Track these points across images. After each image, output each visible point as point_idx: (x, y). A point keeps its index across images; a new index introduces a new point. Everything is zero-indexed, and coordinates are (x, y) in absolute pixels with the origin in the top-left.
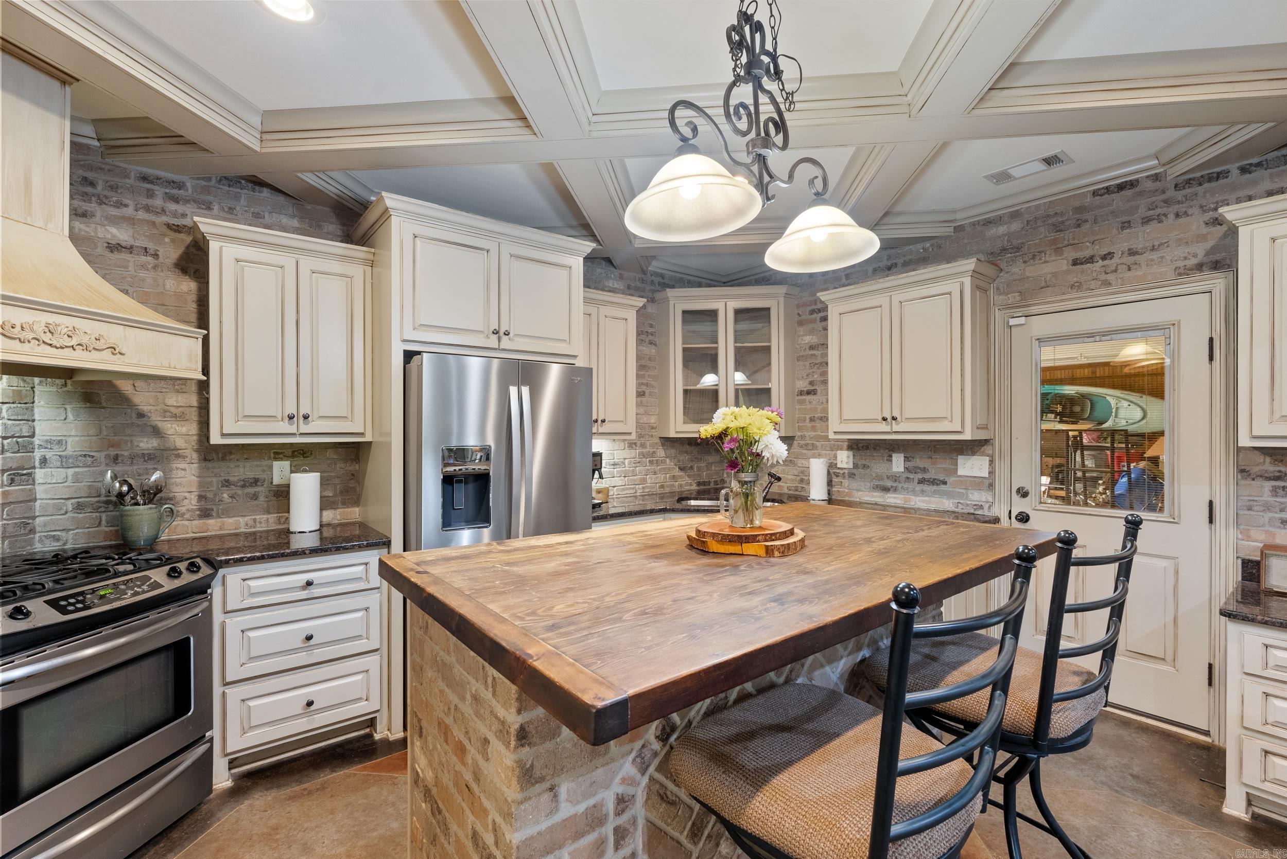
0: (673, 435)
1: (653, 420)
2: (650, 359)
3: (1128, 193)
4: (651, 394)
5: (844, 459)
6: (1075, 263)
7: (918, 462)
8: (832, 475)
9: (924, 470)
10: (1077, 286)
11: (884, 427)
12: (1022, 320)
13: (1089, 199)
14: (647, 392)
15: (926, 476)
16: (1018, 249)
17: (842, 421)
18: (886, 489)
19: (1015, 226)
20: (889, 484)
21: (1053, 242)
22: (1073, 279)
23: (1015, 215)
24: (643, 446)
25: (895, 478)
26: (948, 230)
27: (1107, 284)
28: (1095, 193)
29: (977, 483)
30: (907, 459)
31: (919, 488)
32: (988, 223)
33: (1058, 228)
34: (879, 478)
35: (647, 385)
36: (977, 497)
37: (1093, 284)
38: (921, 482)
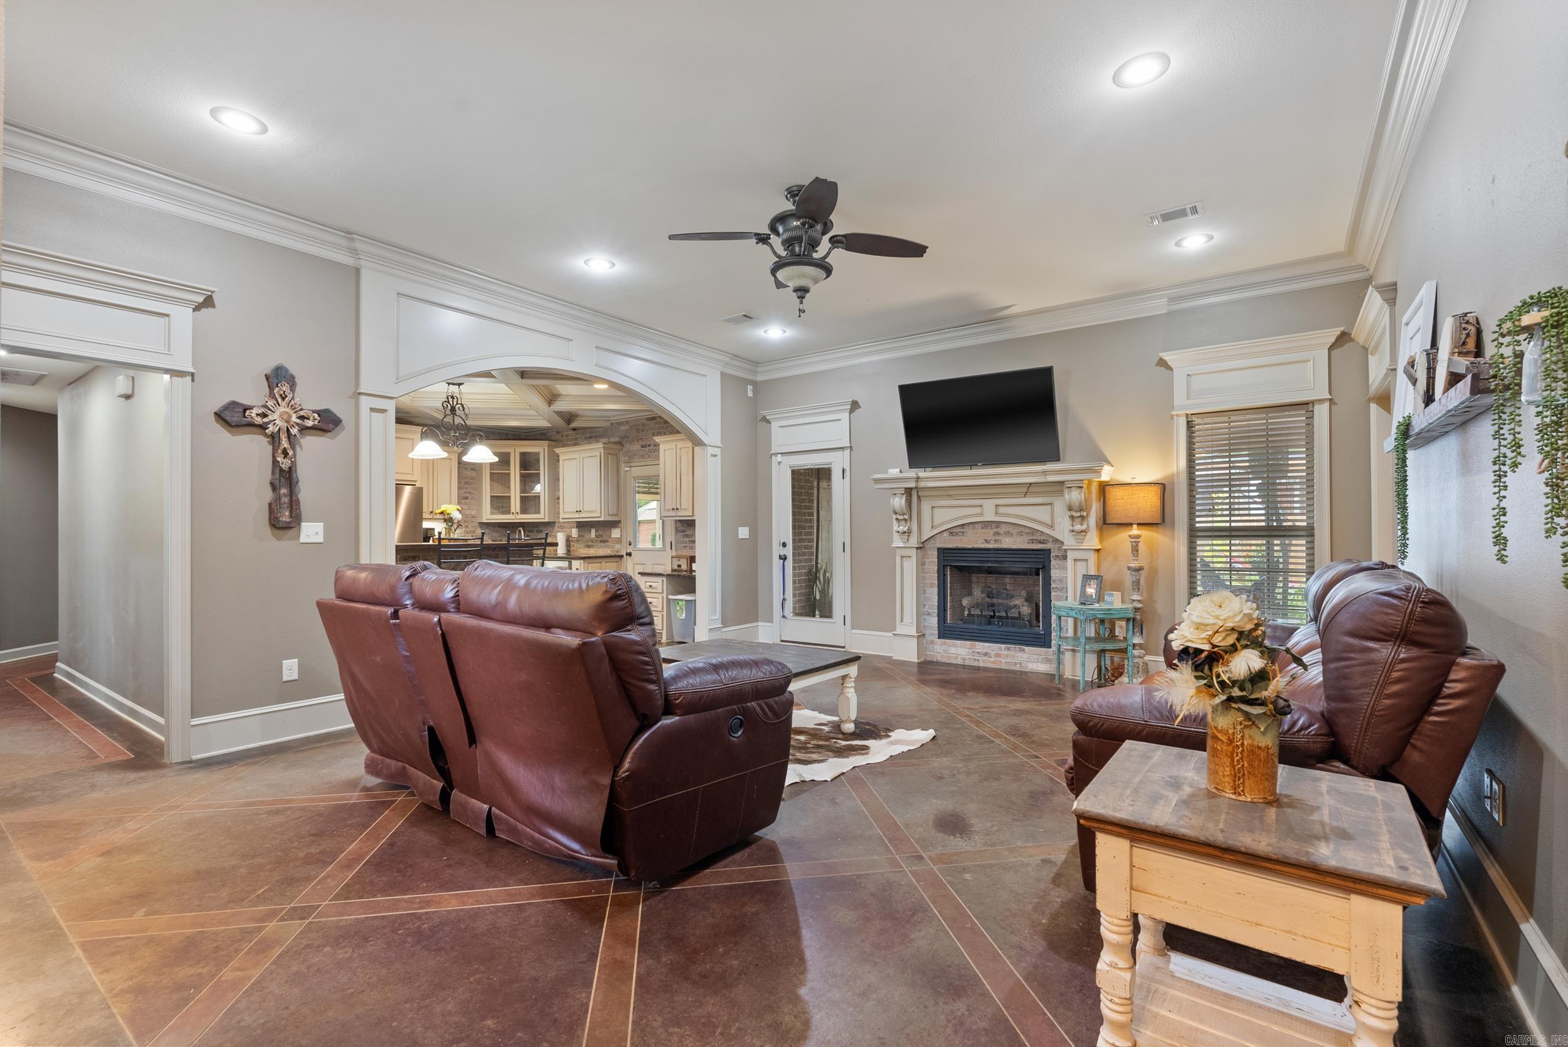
0: (484, 521)
1: (473, 513)
2: (472, 478)
3: (654, 421)
4: (472, 498)
5: (575, 533)
6: (642, 447)
7: (601, 533)
8: (568, 541)
9: (602, 536)
10: (642, 456)
11: (577, 515)
12: (628, 469)
13: (645, 420)
14: (470, 497)
15: (602, 539)
16: (628, 437)
17: (564, 513)
18: (589, 547)
19: (627, 427)
20: (590, 544)
21: (637, 437)
22: (641, 453)
23: (627, 422)
24: (467, 527)
25: (592, 541)
26: (608, 424)
27: (649, 456)
28: (647, 419)
29: (619, 540)
30: (596, 531)
31: (600, 544)
32: (620, 424)
33: (638, 431)
34: (587, 541)
35: (470, 493)
36: (617, 546)
37: (647, 456)
38: (601, 542)
